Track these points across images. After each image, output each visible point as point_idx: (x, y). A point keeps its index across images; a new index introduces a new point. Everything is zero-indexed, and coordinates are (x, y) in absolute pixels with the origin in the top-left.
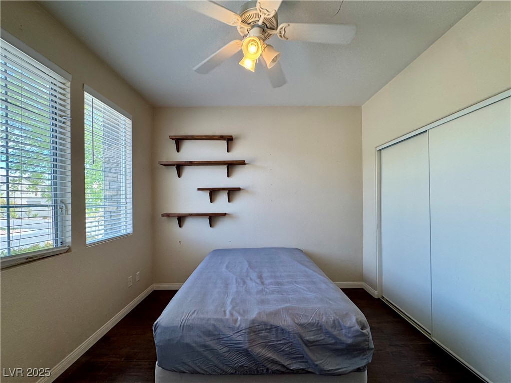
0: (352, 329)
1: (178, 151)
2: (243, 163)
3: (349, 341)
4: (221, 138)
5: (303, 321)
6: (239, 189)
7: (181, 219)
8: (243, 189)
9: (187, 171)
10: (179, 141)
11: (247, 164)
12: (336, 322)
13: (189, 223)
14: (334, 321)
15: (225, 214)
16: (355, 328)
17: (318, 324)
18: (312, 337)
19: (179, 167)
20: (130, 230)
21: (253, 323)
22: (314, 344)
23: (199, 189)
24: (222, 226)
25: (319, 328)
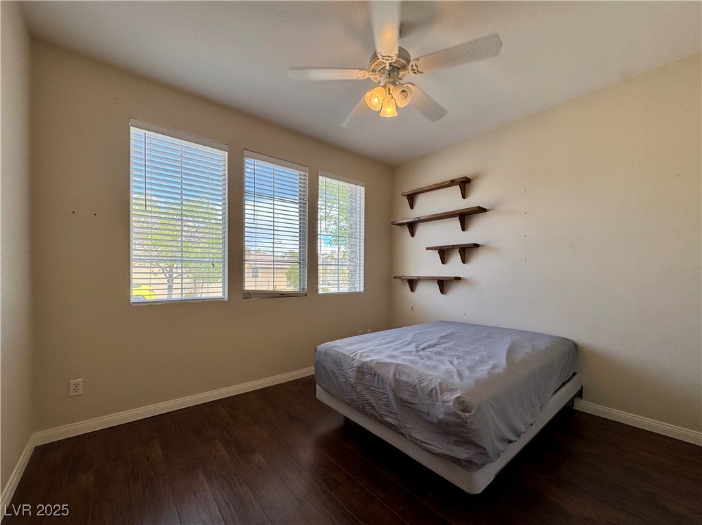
0: (446, 404)
1: (412, 208)
2: (481, 210)
3: (441, 416)
4: (452, 183)
5: (404, 378)
6: (476, 246)
7: (412, 283)
8: (482, 246)
9: (421, 229)
10: (412, 198)
11: (489, 210)
12: (434, 392)
13: (421, 288)
14: (432, 390)
15: (458, 279)
16: (449, 404)
17: (415, 386)
18: (406, 397)
19: (412, 226)
20: (362, 289)
21: (363, 365)
22: (406, 404)
23: (427, 249)
24: (456, 292)
25: (414, 390)
